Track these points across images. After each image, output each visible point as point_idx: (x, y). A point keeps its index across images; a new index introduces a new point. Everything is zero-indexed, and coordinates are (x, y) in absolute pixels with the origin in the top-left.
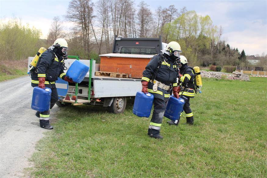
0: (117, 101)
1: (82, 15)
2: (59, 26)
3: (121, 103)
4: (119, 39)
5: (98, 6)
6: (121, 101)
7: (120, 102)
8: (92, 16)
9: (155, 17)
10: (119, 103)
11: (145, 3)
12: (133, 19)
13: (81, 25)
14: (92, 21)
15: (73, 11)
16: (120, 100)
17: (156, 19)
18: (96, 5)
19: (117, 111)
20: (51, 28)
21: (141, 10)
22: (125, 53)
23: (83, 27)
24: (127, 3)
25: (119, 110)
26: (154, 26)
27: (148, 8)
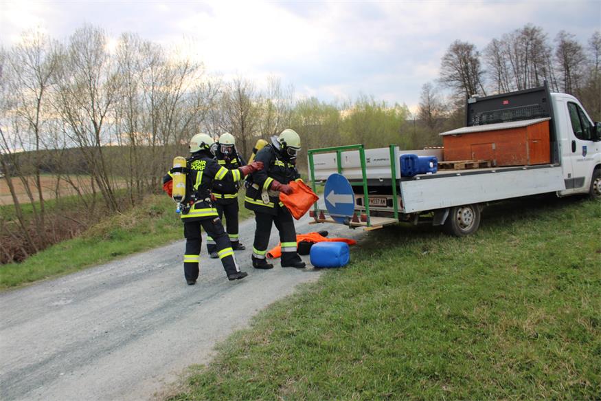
0: (460, 213)
1: (463, 74)
2: (432, 96)
3: (467, 215)
4: (474, 101)
5: (487, 55)
6: (468, 212)
7: (465, 214)
8: (479, 72)
9: (589, 52)
10: (463, 217)
11: (566, 33)
12: (549, 63)
13: (464, 90)
14: (481, 79)
15: (449, 71)
16: (465, 211)
17: (590, 55)
18: (483, 54)
19: (461, 231)
20: (421, 101)
21: (560, 46)
22: (488, 123)
23: (467, 91)
24: (534, 41)
25: (466, 229)
26: (590, 68)
27: (573, 39)
